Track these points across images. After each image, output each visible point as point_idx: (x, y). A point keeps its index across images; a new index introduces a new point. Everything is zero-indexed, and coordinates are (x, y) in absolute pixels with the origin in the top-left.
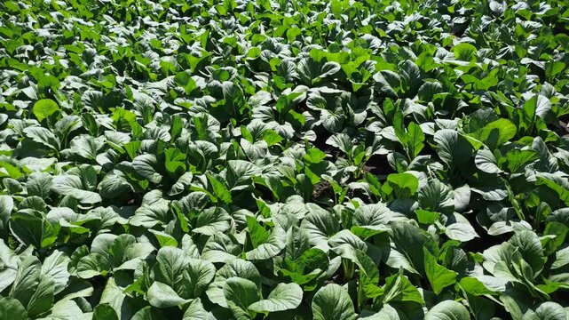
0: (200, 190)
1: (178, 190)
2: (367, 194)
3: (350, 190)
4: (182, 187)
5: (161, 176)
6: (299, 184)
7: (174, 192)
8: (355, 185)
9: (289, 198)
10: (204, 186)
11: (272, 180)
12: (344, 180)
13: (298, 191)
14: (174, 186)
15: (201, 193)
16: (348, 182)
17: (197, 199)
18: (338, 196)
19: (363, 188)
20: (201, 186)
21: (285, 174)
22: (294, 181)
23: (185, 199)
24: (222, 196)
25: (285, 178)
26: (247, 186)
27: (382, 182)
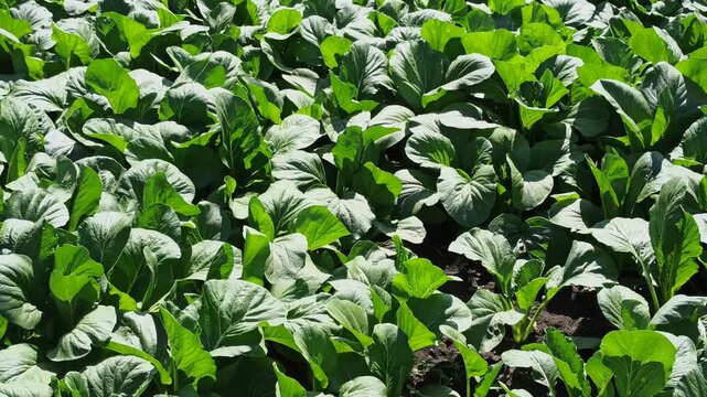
0: (132, 352)
1: (77, 351)
2: (546, 382)
3: (505, 369)
4: (87, 345)
5: (39, 314)
6: (377, 348)
7: (65, 352)
8: (515, 359)
9: (351, 384)
10: (142, 341)
11: (312, 338)
12: (489, 345)
13: (375, 365)
14: (68, 338)
15: (135, 359)
16: (499, 350)
17: (125, 374)
18: (474, 384)
19: (537, 367)
20: (134, 342)
21: (344, 323)
22: (366, 341)
23: (92, 373)
24: (191, 367)
25: (345, 334)
26: (246, 349)
27: (586, 354)
